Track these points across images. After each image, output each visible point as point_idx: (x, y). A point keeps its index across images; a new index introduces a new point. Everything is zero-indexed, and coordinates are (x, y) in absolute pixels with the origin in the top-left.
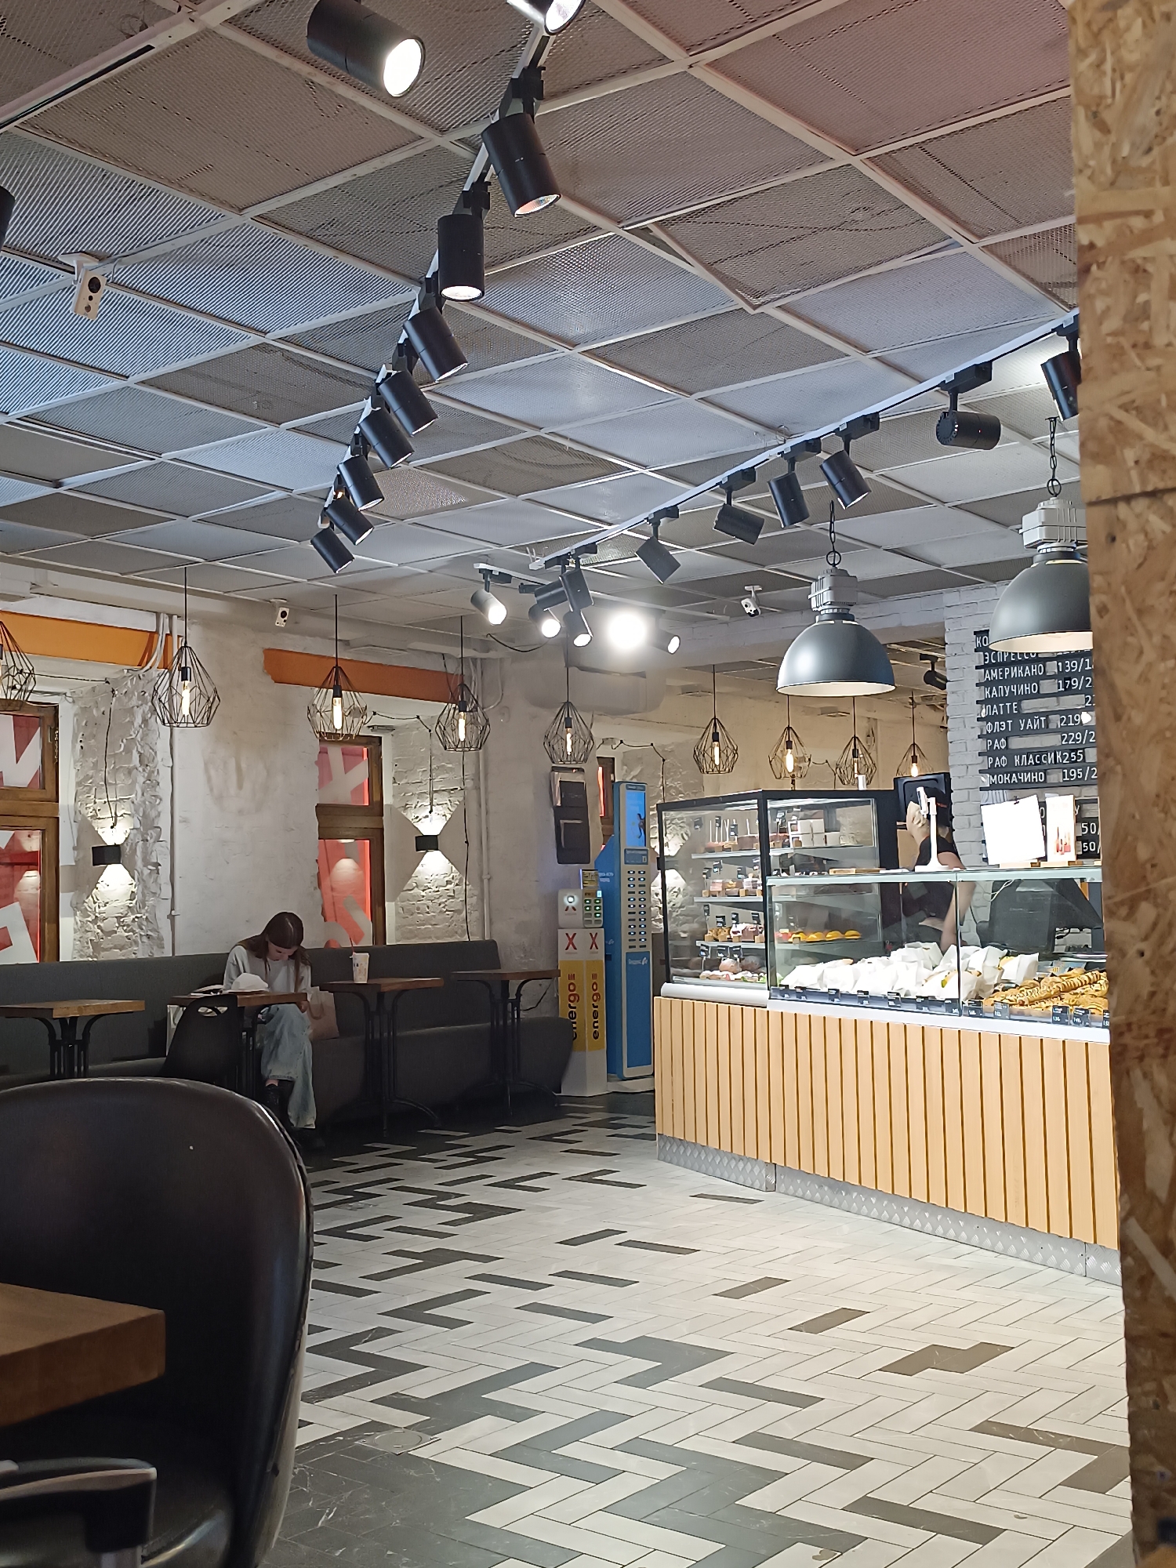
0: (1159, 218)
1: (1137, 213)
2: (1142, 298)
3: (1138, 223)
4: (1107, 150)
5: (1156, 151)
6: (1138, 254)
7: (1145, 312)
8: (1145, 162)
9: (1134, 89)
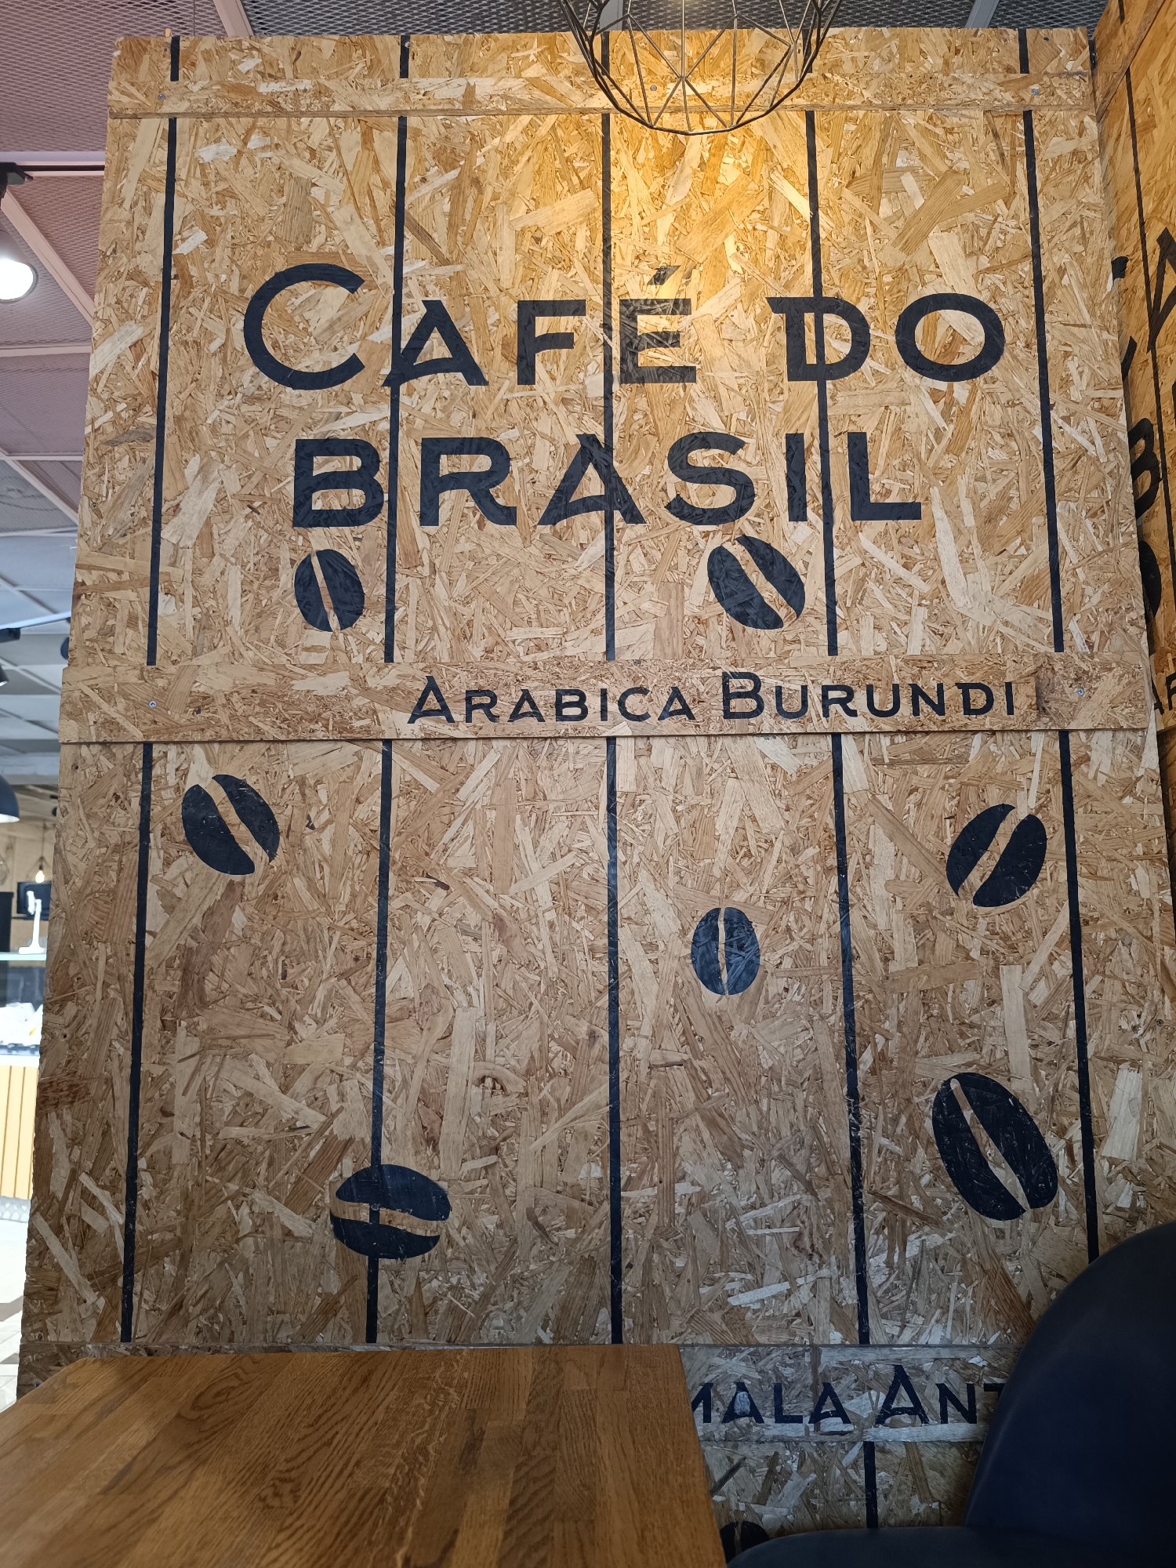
0: (126, 577)
1: (114, 570)
2: (110, 623)
3: (113, 576)
4: (99, 527)
5: (129, 536)
6: (111, 595)
7: (111, 631)
8: (121, 541)
9: (119, 497)
